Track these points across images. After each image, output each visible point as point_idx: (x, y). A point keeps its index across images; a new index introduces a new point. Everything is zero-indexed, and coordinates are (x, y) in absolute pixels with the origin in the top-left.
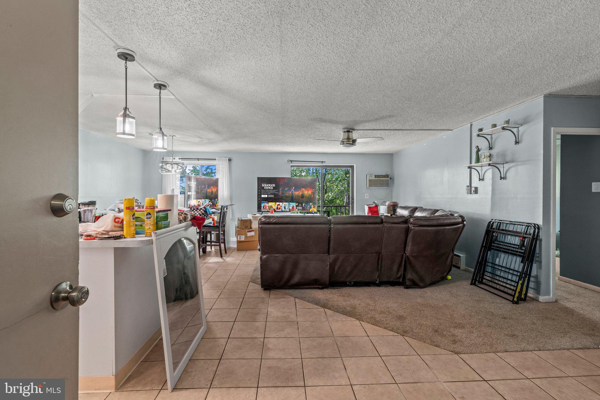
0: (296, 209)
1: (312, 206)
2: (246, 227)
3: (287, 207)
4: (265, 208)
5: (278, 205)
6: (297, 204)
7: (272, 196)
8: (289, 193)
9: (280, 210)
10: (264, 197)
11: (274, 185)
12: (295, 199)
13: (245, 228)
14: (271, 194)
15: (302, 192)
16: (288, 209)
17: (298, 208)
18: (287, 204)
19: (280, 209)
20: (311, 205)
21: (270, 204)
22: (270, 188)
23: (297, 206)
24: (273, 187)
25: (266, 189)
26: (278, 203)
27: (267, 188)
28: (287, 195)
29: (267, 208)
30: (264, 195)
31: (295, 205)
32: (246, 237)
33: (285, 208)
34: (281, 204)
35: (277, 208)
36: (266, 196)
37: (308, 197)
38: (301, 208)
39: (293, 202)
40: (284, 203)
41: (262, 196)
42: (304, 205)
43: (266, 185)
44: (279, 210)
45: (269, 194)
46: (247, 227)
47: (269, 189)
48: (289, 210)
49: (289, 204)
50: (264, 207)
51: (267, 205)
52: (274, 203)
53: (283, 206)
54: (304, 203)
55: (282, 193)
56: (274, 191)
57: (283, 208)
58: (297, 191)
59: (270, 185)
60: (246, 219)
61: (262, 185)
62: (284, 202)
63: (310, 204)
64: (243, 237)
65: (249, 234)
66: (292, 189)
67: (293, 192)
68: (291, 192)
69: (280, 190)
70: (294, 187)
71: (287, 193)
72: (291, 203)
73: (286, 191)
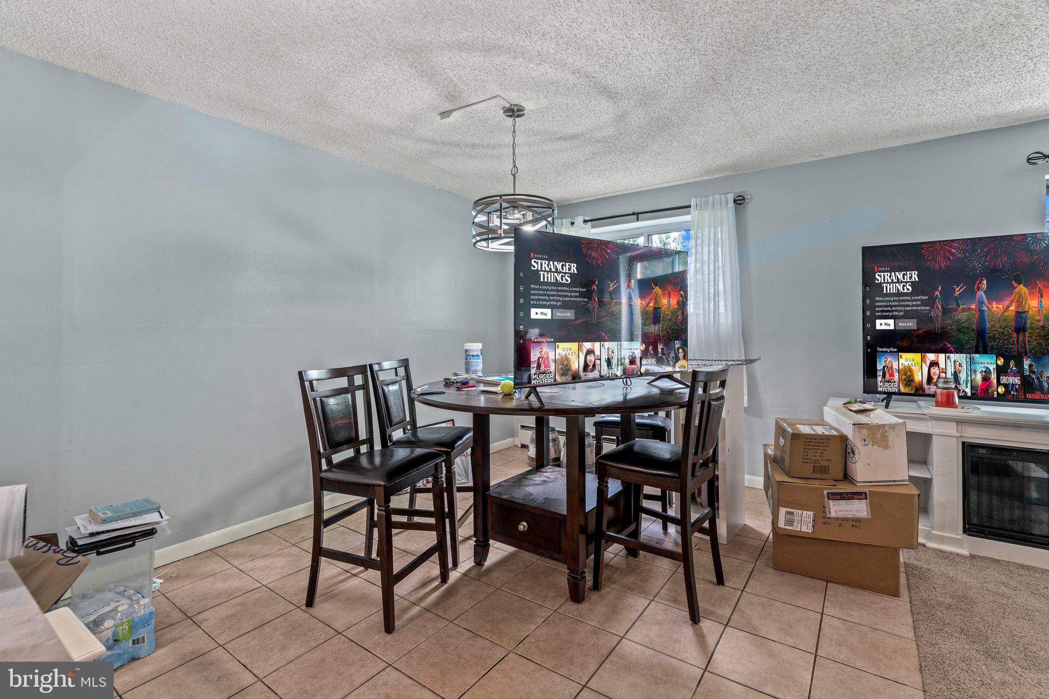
0: (998, 383)
2: (821, 471)
3: (963, 376)
4: (887, 377)
5: (933, 365)
6: (1000, 363)
7: (910, 324)
8: (970, 309)
10: (884, 328)
11: (915, 276)
12: (994, 339)
13: (815, 476)
14: (907, 316)
15: (1019, 300)
16: (969, 385)
17: (1004, 379)
18: (961, 358)
21: (907, 360)
22: (900, 288)
23: (1000, 371)
24: (913, 284)
25: (890, 295)
26: (931, 357)
27: (893, 289)
28: (963, 316)
29: (896, 377)
30: (883, 322)
32: (822, 517)
33: (956, 380)
34: (943, 359)
35: (929, 380)
36: (892, 325)
37: (1043, 327)
38: (1019, 380)
39: (985, 352)
40: (953, 357)
41: (879, 325)
42: (1026, 364)
43: (887, 277)
45: (900, 318)
46: (825, 470)
47: (899, 294)
48: (972, 388)
49: (972, 362)
50: (884, 376)
51: (896, 365)
52: (918, 358)
53: (951, 370)
54: (1026, 354)
55: (946, 311)
56: (917, 304)
58: (998, 301)
59: (901, 277)
60: (819, 430)
61: (878, 277)
62: (952, 353)
64: (808, 515)
65: (837, 509)
66: (979, 289)
67: (983, 303)
68: (974, 307)
69: (937, 295)
70: (985, 282)
71: (963, 310)
72: (977, 355)
73: (956, 299)
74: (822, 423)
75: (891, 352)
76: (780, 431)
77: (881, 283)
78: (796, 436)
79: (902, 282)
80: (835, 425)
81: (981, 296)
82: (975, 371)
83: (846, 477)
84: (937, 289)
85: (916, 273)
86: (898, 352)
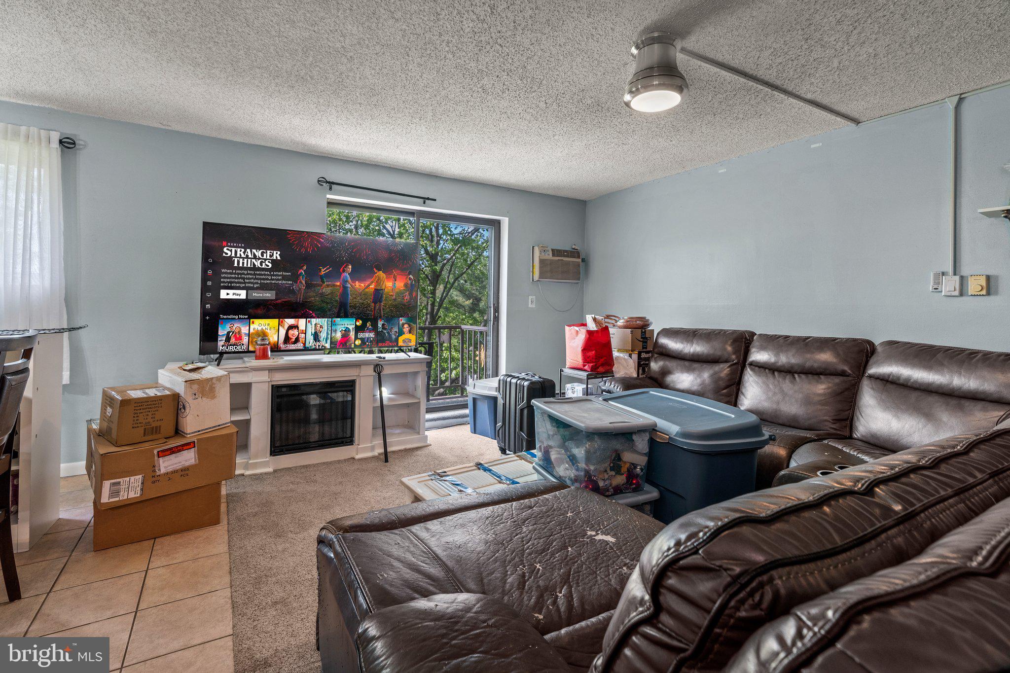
0: (356, 338)
1: (406, 326)
2: (152, 432)
3: (323, 335)
4: (233, 340)
5: (291, 327)
6: (358, 324)
7: (269, 295)
8: (334, 285)
9: (300, 346)
10: (231, 297)
11: (277, 255)
12: (355, 307)
13: (147, 438)
14: (263, 287)
15: (378, 281)
16: (329, 341)
17: (361, 335)
18: (324, 322)
19: (297, 340)
20: (403, 325)
21: (258, 325)
22: (258, 264)
23: (358, 329)
24: (274, 262)
25: (243, 268)
26: (290, 321)
27: (248, 264)
28: (327, 290)
29: (245, 340)
30: (231, 292)
31: (351, 327)
32: (152, 477)
33: (316, 337)
34: (302, 322)
35: (287, 339)
36: (242, 294)
37: (395, 300)
38: (372, 335)
39: (346, 316)
40: (314, 321)
41: (224, 294)
42: (380, 324)
43: (240, 252)
44: (293, 347)
45: (253, 289)
46: (156, 430)
47: (254, 268)
48: (331, 342)
49: (333, 324)
50: (228, 339)
51: (244, 330)
52: (275, 322)
53: (311, 330)
54: (380, 317)
55: (309, 286)
56: (279, 278)
57: (310, 339)
58: (360, 281)
59: (258, 253)
60: (152, 392)
61: (225, 250)
62: (312, 317)
63: (401, 322)
64: (136, 480)
65: (166, 465)
66: (344, 271)
67: (347, 281)
68: (338, 284)
69: (301, 273)
70: (350, 267)
71: (328, 286)
72: (339, 319)
73: (321, 277)
74: (156, 385)
75: (239, 318)
76: (108, 399)
77: (231, 257)
78: (125, 403)
79: (259, 259)
80: (168, 385)
81: (346, 277)
82: (336, 331)
83: (178, 432)
84: (301, 268)
85: (279, 253)
86: (249, 318)
